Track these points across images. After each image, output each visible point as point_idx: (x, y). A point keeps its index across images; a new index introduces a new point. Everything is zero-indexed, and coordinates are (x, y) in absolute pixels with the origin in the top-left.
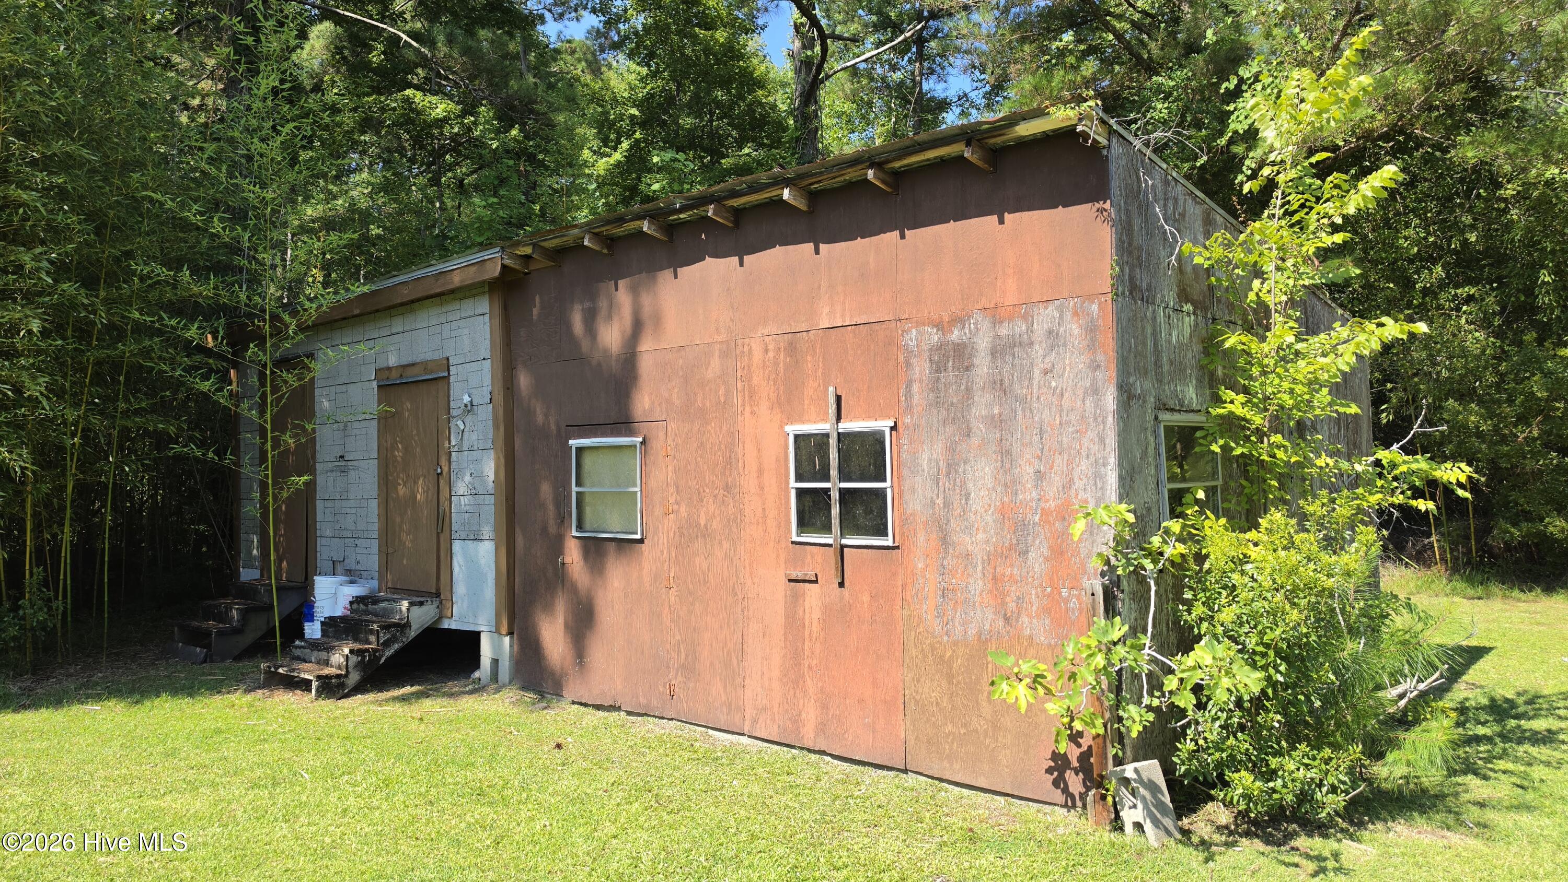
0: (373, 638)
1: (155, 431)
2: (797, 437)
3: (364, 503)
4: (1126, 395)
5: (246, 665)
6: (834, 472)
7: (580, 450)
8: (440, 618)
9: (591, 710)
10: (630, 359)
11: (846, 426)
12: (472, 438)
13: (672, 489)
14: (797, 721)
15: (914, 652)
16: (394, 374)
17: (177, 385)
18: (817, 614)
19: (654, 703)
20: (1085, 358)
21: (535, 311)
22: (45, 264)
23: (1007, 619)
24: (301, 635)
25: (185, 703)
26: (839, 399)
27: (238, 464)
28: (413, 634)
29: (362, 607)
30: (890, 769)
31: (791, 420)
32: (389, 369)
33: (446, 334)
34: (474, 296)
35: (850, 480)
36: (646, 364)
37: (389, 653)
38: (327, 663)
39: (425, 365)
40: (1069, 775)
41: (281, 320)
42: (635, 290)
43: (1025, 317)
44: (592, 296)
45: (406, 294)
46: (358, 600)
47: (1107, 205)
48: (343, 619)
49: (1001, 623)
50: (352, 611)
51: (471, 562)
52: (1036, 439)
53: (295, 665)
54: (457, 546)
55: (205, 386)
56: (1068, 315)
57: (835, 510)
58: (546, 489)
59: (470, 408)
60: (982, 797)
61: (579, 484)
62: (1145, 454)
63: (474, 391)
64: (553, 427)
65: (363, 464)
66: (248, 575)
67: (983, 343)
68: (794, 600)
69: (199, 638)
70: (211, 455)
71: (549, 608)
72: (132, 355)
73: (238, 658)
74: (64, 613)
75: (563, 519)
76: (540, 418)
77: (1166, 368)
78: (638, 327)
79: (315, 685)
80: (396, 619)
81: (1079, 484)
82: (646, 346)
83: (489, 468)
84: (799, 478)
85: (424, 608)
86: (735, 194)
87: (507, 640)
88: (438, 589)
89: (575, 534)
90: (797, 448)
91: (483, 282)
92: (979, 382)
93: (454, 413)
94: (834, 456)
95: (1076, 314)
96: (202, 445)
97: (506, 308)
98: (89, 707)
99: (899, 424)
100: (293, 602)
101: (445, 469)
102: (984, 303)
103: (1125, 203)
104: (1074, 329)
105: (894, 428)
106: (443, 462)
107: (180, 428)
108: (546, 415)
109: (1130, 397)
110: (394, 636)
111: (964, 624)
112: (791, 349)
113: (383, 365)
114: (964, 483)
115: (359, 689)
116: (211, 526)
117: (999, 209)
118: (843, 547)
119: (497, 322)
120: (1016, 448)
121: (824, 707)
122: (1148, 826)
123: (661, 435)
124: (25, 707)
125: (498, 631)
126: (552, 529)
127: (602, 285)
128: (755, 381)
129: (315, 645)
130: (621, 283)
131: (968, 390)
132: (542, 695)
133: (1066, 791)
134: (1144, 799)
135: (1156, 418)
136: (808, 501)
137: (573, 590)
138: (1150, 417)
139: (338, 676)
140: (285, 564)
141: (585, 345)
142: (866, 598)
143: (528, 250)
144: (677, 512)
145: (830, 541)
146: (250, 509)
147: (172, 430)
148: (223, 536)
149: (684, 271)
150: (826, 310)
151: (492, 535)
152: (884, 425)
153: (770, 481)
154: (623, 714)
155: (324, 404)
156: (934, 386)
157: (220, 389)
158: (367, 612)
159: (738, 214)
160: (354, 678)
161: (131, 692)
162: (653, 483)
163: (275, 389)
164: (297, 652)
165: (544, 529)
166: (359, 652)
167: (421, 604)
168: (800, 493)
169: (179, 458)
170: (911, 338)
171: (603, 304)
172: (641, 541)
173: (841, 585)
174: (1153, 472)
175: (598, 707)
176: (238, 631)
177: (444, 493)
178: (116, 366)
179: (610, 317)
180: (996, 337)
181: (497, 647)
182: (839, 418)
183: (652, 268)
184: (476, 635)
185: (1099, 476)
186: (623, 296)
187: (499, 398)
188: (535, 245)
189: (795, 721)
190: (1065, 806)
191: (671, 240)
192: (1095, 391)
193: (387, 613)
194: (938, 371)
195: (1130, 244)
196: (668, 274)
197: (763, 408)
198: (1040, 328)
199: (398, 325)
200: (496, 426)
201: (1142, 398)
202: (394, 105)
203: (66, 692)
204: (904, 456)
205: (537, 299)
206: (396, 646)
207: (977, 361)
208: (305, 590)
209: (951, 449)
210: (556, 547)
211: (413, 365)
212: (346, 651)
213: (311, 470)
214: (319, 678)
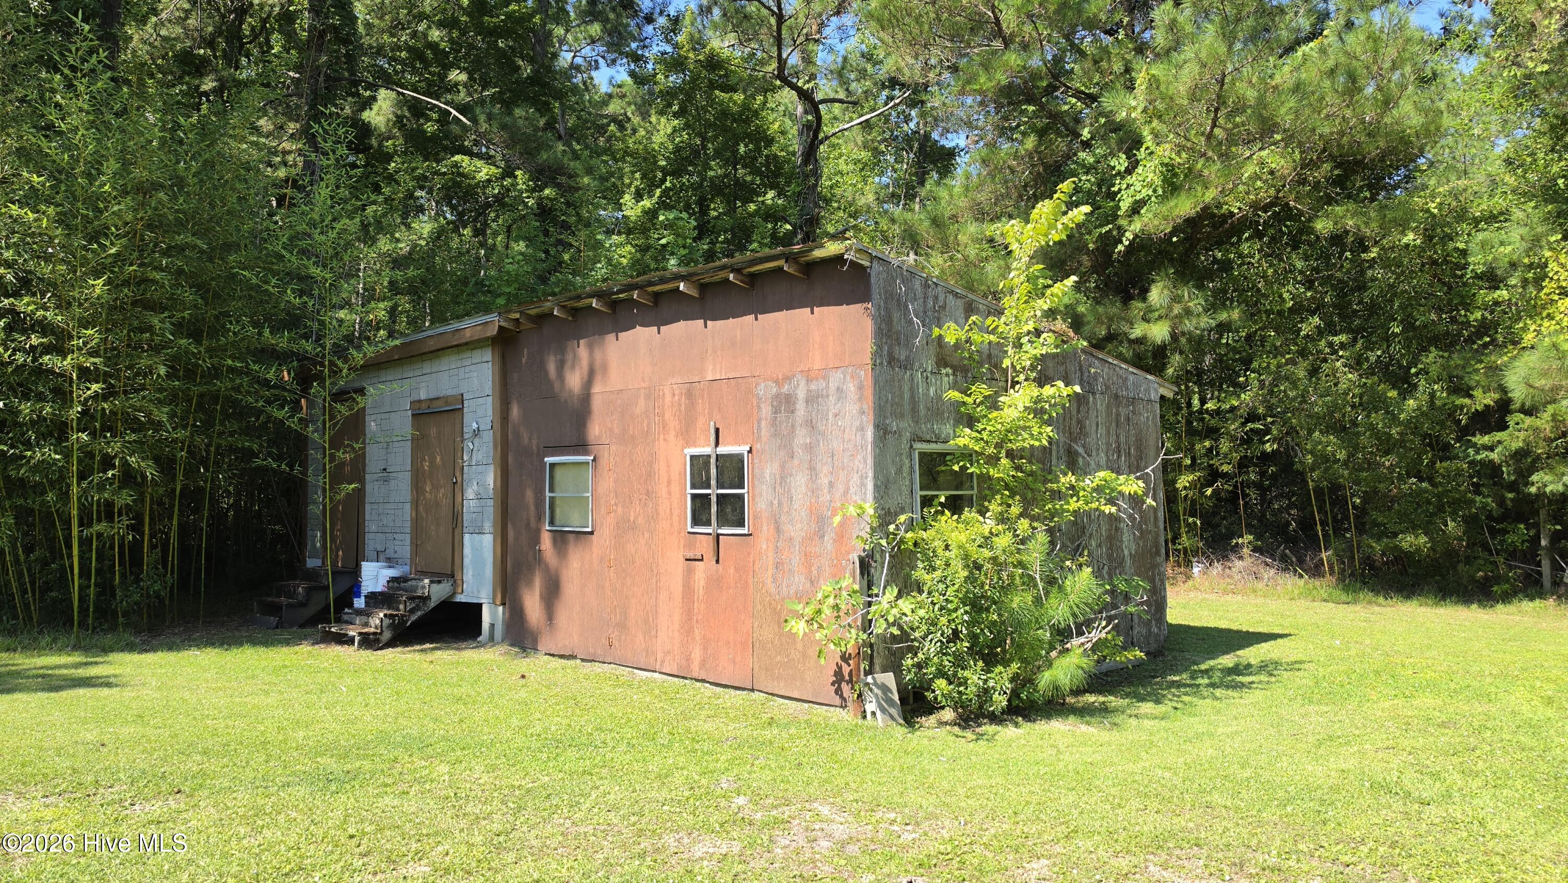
0: (401, 607)
1: (243, 448)
2: (692, 457)
3: (400, 506)
4: (882, 432)
5: (309, 630)
6: (713, 482)
7: (553, 466)
8: (454, 594)
9: (556, 659)
10: (586, 398)
11: (722, 450)
12: (478, 456)
13: (612, 495)
14: (688, 659)
15: (759, 607)
16: (424, 406)
17: (259, 412)
18: (702, 583)
19: (599, 652)
20: (857, 407)
21: (524, 360)
22: (168, 325)
23: (812, 582)
24: (351, 605)
25: (262, 650)
26: (717, 431)
27: (305, 473)
28: (432, 604)
29: (396, 585)
30: (743, 689)
31: (688, 444)
32: (420, 401)
33: (461, 376)
34: (482, 347)
35: (723, 487)
36: (597, 403)
37: (414, 618)
38: (366, 624)
39: (446, 399)
40: (844, 685)
41: (336, 366)
42: (590, 347)
43: (824, 378)
44: (562, 351)
45: (432, 345)
46: (393, 580)
47: (870, 306)
48: (381, 593)
49: (808, 585)
50: (389, 588)
51: (476, 550)
52: (830, 460)
53: (344, 626)
54: (467, 537)
55: (280, 414)
56: (848, 378)
57: (714, 509)
58: (529, 494)
59: (477, 433)
60: (794, 704)
61: (551, 490)
62: (899, 471)
63: (480, 420)
64: (534, 448)
65: (400, 475)
66: (312, 563)
67: (801, 394)
68: (689, 573)
69: (275, 609)
70: (283, 466)
71: (530, 583)
72: (227, 389)
73: (302, 626)
74: (172, 587)
75: (540, 517)
76: (526, 441)
77: (923, 412)
78: (591, 373)
79: (357, 639)
80: (419, 593)
81: (852, 491)
82: (597, 389)
83: (490, 479)
84: (693, 486)
85: (441, 585)
86: (651, 284)
87: (501, 609)
88: (453, 571)
89: (548, 528)
90: (692, 465)
91: (487, 339)
92: (799, 421)
93: (466, 436)
94: (713, 471)
95: (852, 377)
96: (279, 458)
97: (503, 358)
98: (191, 653)
99: (754, 449)
100: (345, 584)
101: (459, 480)
102: (802, 367)
103: (885, 303)
104: (851, 387)
105: (750, 452)
106: (458, 474)
107: (261, 446)
108: (530, 439)
109: (886, 433)
110: (418, 606)
111: (788, 586)
112: (689, 395)
113: (417, 398)
114: (789, 490)
115: (391, 644)
116: (284, 526)
117: (811, 303)
118: (718, 535)
119: (497, 368)
120: (819, 466)
121: (705, 649)
122: (878, 713)
123: (606, 455)
124: (146, 651)
125: (494, 603)
126: (533, 524)
127: (569, 343)
128: (667, 417)
129: (359, 612)
130: (582, 342)
131: (793, 426)
132: (524, 649)
133: (841, 696)
134: (876, 695)
135: (911, 446)
136: (698, 501)
137: (547, 569)
138: (905, 446)
139: (375, 634)
140: (340, 553)
141: (557, 386)
142: (732, 571)
143: (517, 316)
144: (616, 511)
145: (710, 531)
146: (315, 510)
147: (255, 447)
148: (294, 534)
149: (622, 335)
150: (711, 368)
151: (492, 531)
152: (744, 449)
153: (675, 488)
154: (578, 661)
155: (372, 426)
156: (774, 423)
157: (292, 416)
158: (399, 589)
159: (657, 296)
160: (387, 635)
161: (222, 645)
162: (601, 490)
163: (332, 417)
164: (345, 617)
165: (528, 524)
166: (391, 616)
167: (439, 582)
168: (694, 497)
169: (260, 469)
170: (761, 390)
171: (569, 357)
172: (592, 533)
173: (717, 561)
174: (907, 483)
175: (562, 657)
176: (303, 605)
177: (458, 499)
178: (215, 398)
179: (573, 367)
180: (809, 391)
181: (493, 614)
182: (717, 444)
183: (603, 332)
184: (480, 606)
185: (863, 485)
186: (583, 351)
187: (497, 426)
188: (521, 312)
189: (688, 660)
190: (841, 707)
191: (614, 311)
192: (862, 429)
193: (415, 589)
194: (776, 413)
195: (889, 331)
196: (612, 336)
197: (671, 436)
198: (833, 386)
199: (427, 367)
200: (495, 447)
201: (899, 433)
202: (444, 170)
203: (174, 643)
204: (756, 471)
205: (525, 351)
206: (419, 613)
207: (798, 406)
208: (355, 572)
209: (782, 467)
210: (536, 539)
211: (437, 399)
212: (381, 615)
213: (362, 481)
214: (360, 634)
